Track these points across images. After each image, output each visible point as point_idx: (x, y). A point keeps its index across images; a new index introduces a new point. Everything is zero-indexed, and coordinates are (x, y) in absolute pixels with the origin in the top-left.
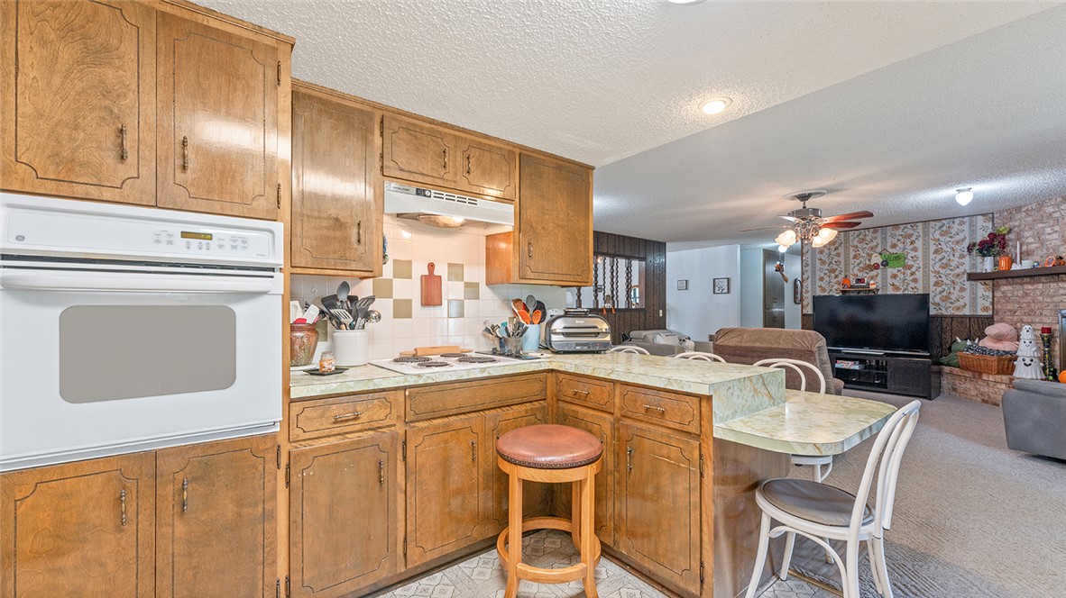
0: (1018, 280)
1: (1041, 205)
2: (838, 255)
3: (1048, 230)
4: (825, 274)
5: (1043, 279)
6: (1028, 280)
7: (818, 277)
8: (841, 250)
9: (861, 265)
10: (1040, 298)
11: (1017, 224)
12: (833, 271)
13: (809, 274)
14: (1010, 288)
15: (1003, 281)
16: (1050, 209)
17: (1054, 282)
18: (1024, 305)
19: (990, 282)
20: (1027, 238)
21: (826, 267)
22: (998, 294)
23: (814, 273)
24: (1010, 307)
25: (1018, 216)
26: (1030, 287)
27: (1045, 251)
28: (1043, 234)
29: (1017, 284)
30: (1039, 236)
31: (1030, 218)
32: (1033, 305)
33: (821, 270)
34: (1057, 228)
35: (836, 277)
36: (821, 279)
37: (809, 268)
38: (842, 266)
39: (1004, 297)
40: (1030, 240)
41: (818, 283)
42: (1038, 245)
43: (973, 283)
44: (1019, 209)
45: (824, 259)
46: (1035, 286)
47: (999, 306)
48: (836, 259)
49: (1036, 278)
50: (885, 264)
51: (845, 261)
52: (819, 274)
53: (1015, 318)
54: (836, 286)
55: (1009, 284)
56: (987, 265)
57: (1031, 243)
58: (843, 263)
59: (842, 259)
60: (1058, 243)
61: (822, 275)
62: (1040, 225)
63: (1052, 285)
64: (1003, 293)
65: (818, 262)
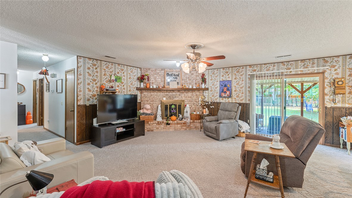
0: (149, 91)
1: (156, 70)
2: (97, 72)
3: (158, 77)
4: (91, 82)
5: (156, 91)
6: (152, 91)
7: (87, 83)
8: (98, 70)
9: (107, 79)
10: (156, 97)
11: (149, 73)
12: (95, 80)
13: (82, 80)
14: (146, 93)
15: (145, 91)
16: (158, 71)
17: (160, 92)
18: (151, 99)
19: (140, 91)
20: (152, 78)
21: (91, 77)
22: (142, 95)
23: (84, 80)
24: (146, 99)
25: (149, 71)
26: (152, 93)
27: (157, 83)
28: (156, 78)
29: (149, 92)
30: (155, 78)
31: (153, 73)
32: (153, 99)
33: (88, 79)
34: (160, 77)
35: (96, 84)
36: (89, 84)
37: (82, 77)
38: (99, 78)
39: (145, 96)
40: (153, 79)
41: (87, 86)
42: (155, 81)
43: (137, 91)
44: (149, 69)
45: (90, 73)
46: (154, 93)
47: (143, 99)
48: (96, 74)
49: (154, 91)
50: (116, 80)
51: (100, 76)
52: (87, 81)
53: (148, 103)
54: (96, 89)
55: (146, 92)
56: (142, 85)
57: (153, 80)
58: (99, 77)
59: (99, 74)
60: (160, 81)
61: (89, 82)
62: (155, 75)
63: (159, 93)
64: (144, 94)
65: (87, 74)
